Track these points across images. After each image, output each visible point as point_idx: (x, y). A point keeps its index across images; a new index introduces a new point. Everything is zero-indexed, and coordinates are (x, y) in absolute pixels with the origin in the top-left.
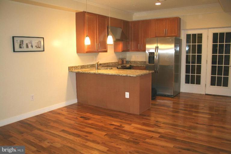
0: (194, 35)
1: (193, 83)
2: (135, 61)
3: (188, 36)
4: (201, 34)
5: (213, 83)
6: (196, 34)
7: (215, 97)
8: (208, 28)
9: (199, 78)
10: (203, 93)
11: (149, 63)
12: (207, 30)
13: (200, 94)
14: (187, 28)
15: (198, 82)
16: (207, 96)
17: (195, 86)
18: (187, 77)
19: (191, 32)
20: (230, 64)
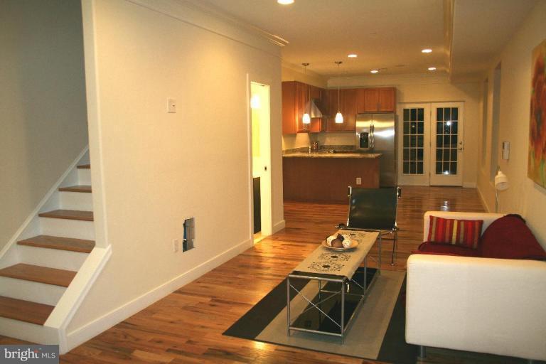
0: (414, 111)
1: (413, 172)
2: (331, 145)
3: (406, 111)
4: (423, 110)
5: (438, 172)
6: (415, 110)
8: (431, 102)
9: (421, 166)
10: (427, 185)
11: (360, 147)
12: (429, 104)
13: (424, 186)
14: (405, 101)
15: (421, 171)
16: (432, 188)
17: (416, 176)
18: (406, 165)
19: (409, 107)
20: (459, 146)
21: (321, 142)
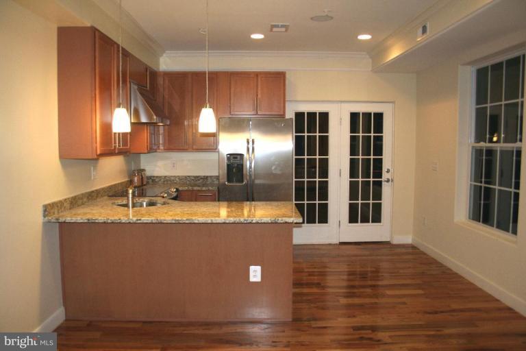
0: (312, 115)
2: (165, 177)
3: (299, 116)
4: (327, 114)
5: (353, 219)
6: (316, 114)
7: (359, 247)
8: (342, 102)
9: (324, 209)
10: (335, 241)
11: (229, 181)
12: (338, 105)
13: (330, 244)
14: (299, 98)
15: (324, 219)
16: (342, 246)
17: (317, 227)
19: (306, 108)
20: (385, 176)
21: (147, 168)
